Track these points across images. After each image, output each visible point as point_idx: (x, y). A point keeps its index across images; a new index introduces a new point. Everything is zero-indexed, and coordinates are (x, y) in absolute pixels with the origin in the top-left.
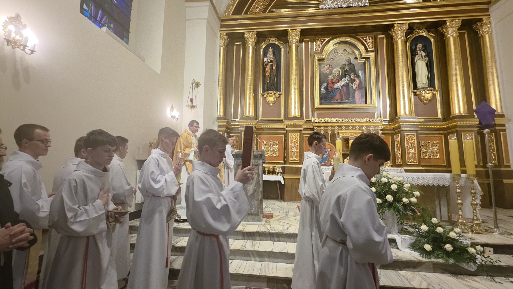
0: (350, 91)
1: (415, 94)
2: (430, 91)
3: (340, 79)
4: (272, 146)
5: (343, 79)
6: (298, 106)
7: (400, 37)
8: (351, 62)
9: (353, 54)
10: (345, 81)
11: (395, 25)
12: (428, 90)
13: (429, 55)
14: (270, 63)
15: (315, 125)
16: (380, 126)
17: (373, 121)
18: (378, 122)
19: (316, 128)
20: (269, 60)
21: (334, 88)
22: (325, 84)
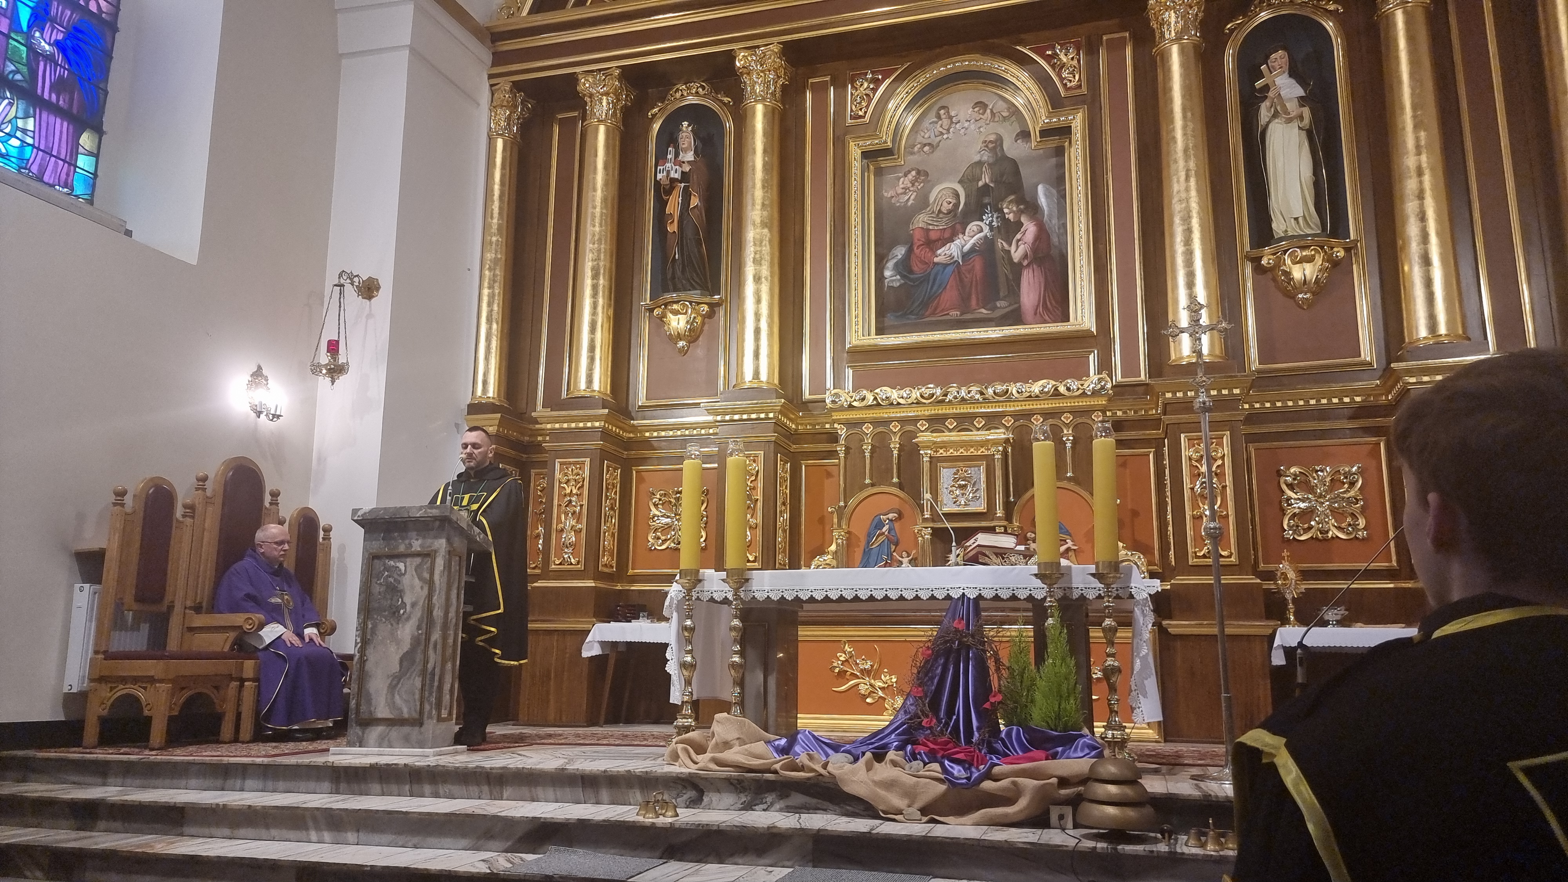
0: (1000, 270)
1: (1259, 269)
2: (1308, 252)
3: (959, 226)
5: (973, 226)
7: (1175, 36)
8: (1002, 151)
9: (1014, 118)
10: (981, 231)
12: (1303, 248)
14: (683, 185)
15: (836, 416)
16: (1104, 412)
17: (1068, 389)
18: (1089, 393)
19: (842, 429)
20: (673, 175)
21: (937, 264)
22: (900, 252)
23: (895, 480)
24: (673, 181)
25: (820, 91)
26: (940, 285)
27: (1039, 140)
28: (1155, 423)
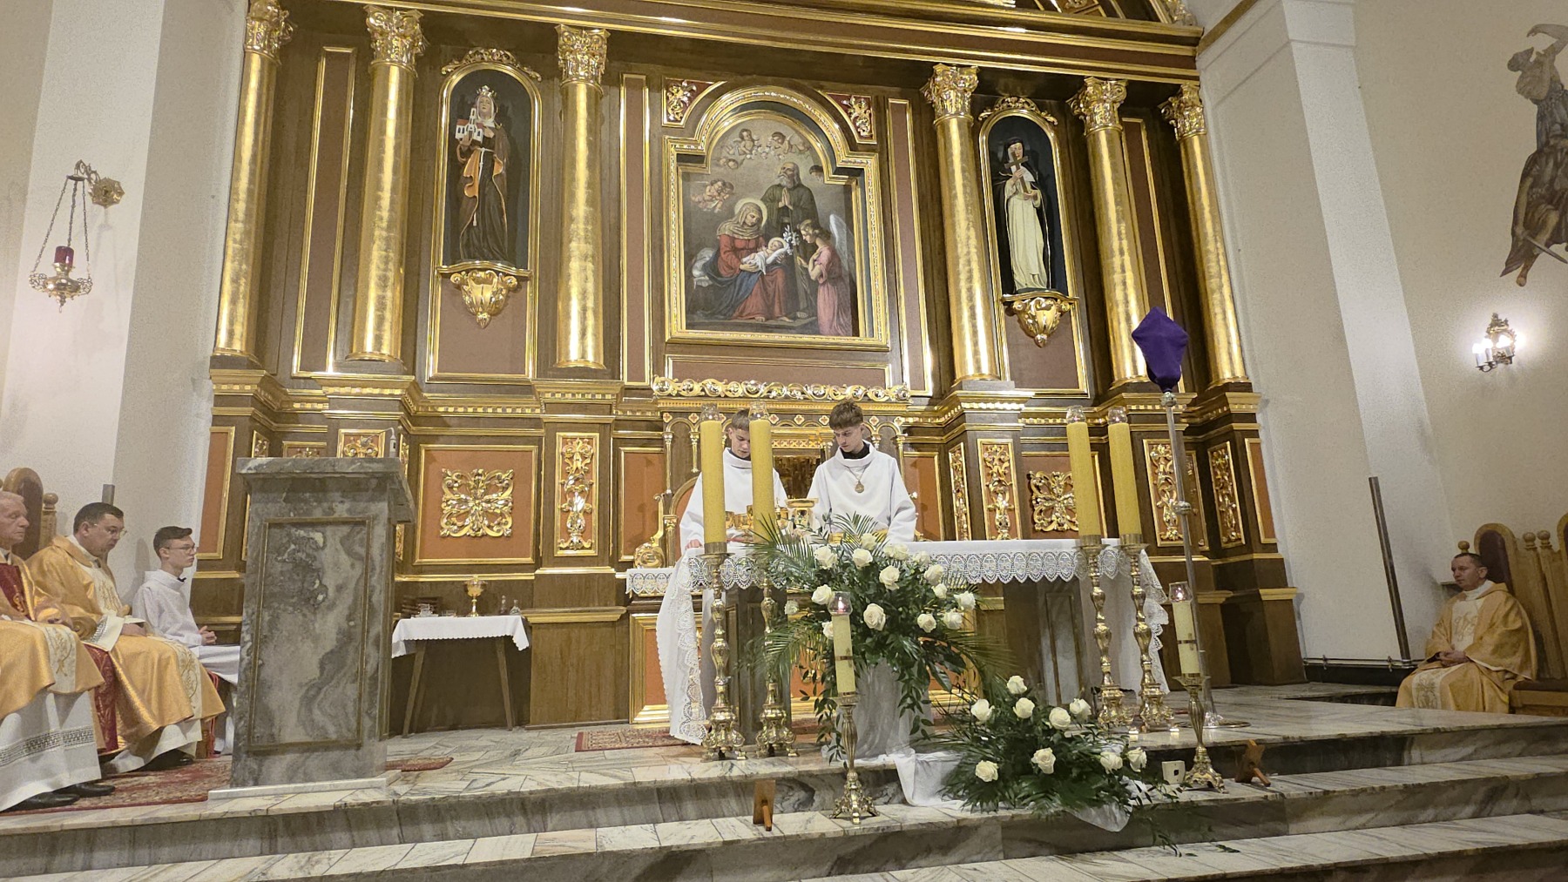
1: (1010, 310)
2: (1049, 302)
3: (762, 239)
4: (485, 493)
5: (774, 241)
6: (596, 326)
7: (954, 110)
8: (799, 179)
9: (808, 153)
10: (782, 247)
11: (938, 69)
12: (1046, 298)
13: (1044, 182)
14: (483, 150)
15: (664, 404)
16: (903, 417)
17: (877, 395)
19: (669, 417)
20: (475, 137)
21: (743, 270)
22: (707, 254)
24: (475, 143)
25: (635, 87)
26: (746, 291)
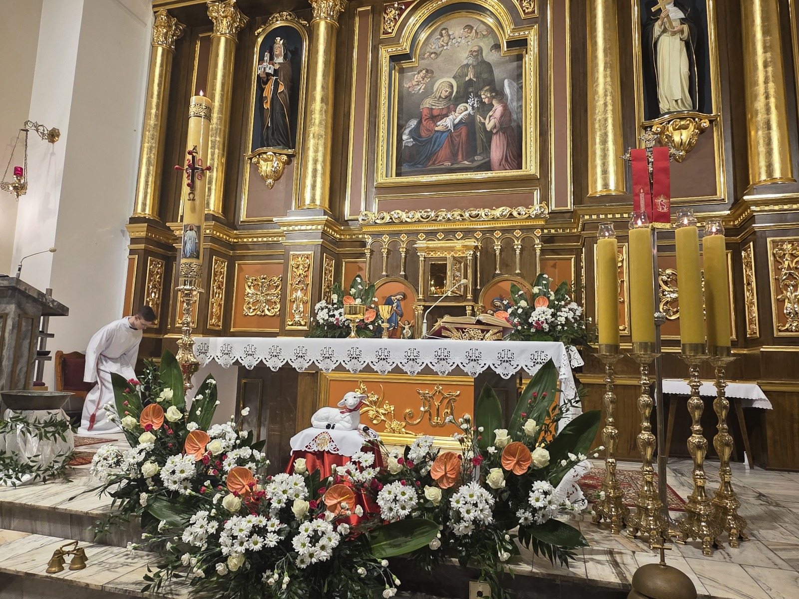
0: (478, 136)
2: (685, 122)
3: (452, 106)
5: (461, 107)
8: (482, 57)
9: (490, 36)
10: (467, 110)
14: (275, 77)
15: (365, 229)
16: (542, 230)
17: (519, 214)
18: (533, 217)
19: (368, 238)
20: (268, 71)
21: (436, 131)
22: (413, 123)
23: (402, 273)
24: (268, 75)
25: (364, 15)
26: (438, 146)
27: (505, 49)
28: (577, 237)
